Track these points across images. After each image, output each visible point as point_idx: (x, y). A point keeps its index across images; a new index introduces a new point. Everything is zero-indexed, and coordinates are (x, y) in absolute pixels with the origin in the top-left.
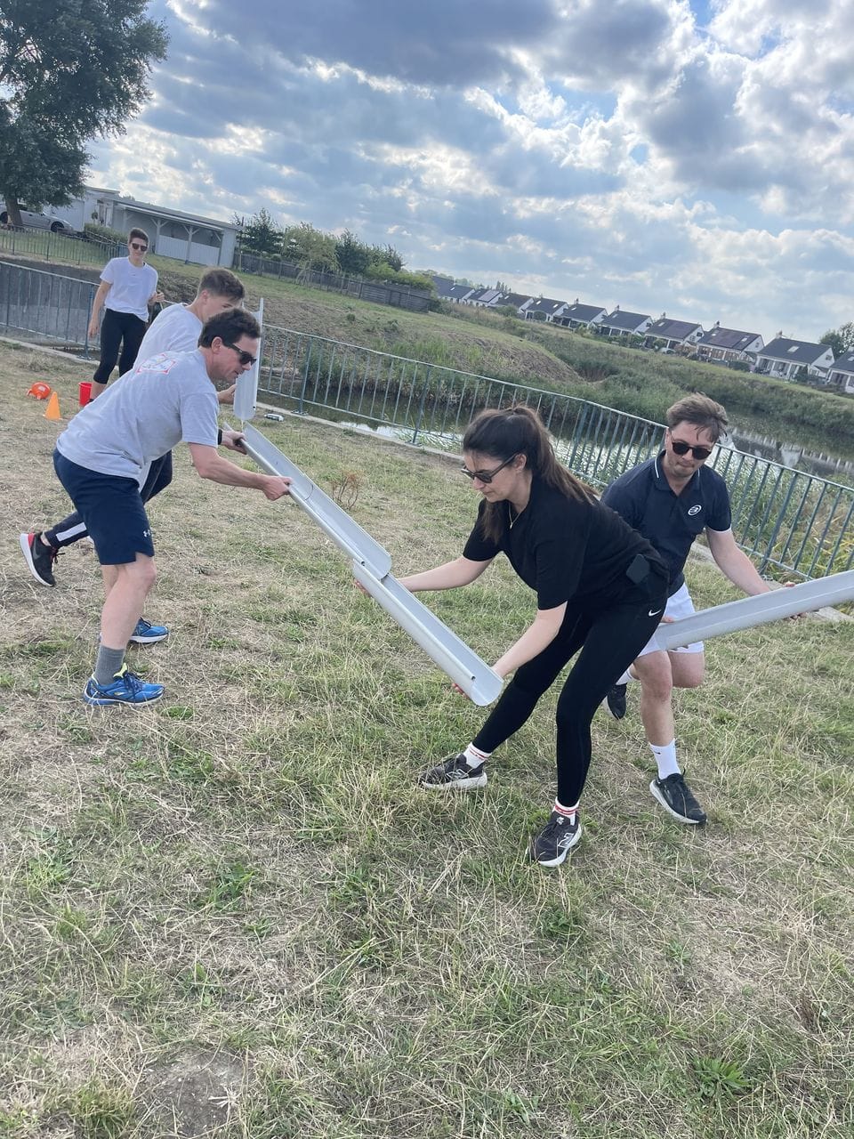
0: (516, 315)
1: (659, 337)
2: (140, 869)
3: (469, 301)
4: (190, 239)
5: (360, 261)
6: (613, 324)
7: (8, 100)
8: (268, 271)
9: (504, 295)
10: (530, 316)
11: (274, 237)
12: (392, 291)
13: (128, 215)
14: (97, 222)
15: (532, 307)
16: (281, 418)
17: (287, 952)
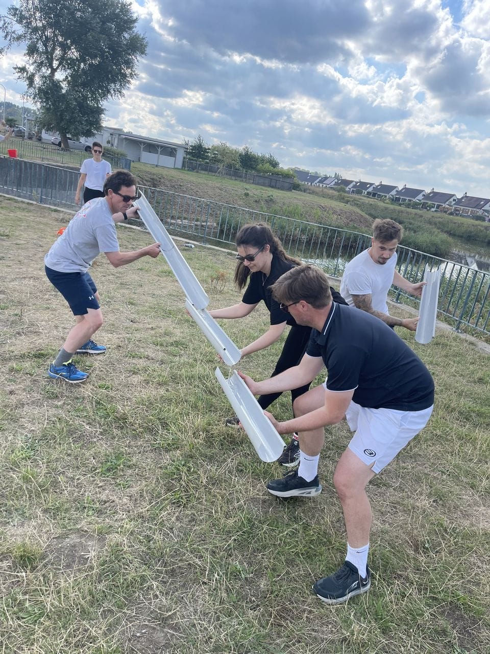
0: (345, 191)
1: (430, 202)
2: (69, 455)
3: (318, 184)
4: (159, 153)
5: (253, 163)
6: (402, 196)
7: (61, 80)
8: (202, 169)
9: (339, 180)
10: (353, 192)
11: (205, 150)
12: (271, 179)
13: (126, 141)
14: (110, 145)
15: (354, 186)
16: (193, 246)
17: (136, 495)
